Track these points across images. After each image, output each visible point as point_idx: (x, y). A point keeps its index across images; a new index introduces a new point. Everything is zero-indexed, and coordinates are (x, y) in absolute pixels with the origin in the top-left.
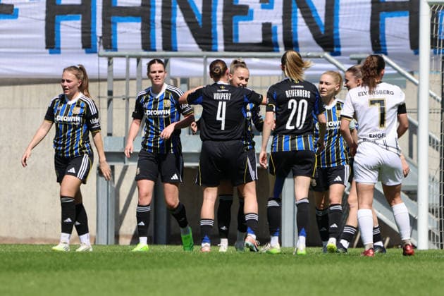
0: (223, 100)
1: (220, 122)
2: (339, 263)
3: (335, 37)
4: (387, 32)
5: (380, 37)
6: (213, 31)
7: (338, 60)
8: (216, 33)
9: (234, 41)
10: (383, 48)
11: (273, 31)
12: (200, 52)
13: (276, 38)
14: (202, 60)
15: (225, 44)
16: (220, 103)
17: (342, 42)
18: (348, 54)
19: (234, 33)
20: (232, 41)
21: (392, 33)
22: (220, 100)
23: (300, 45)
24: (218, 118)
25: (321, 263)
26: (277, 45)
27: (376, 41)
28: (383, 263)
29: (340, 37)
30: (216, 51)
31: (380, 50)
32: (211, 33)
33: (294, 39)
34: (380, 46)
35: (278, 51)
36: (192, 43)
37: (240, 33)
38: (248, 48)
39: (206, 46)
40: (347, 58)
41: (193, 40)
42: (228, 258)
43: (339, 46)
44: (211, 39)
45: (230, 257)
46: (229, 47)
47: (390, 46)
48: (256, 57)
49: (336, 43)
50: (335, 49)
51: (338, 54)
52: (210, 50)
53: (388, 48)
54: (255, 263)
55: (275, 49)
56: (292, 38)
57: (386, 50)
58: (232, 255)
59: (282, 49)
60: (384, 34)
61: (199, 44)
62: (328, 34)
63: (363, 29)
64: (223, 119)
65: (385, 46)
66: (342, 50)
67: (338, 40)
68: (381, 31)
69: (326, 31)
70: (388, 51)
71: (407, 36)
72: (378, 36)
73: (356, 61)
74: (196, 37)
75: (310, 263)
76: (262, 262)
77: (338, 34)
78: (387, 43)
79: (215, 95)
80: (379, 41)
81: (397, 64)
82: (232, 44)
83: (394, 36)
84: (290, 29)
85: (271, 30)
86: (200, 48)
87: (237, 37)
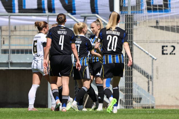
0: (62, 35)
1: (61, 45)
2: (76, 116)
3: (73, 6)
4: (98, 3)
5: (95, 6)
6: (13, 3)
7: (75, 17)
8: (14, 4)
9: (23, 8)
10: (96, 11)
11: (42, 3)
12: (7, 13)
13: (44, 6)
14: (8, 17)
15: (19, 9)
16: (61, 36)
17: (76, 8)
18: (79, 14)
19: (23, 4)
20: (22, 8)
21: (101, 3)
22: (61, 35)
23: (56, 9)
24: (60, 44)
25: (68, 116)
26: (44, 10)
27: (93, 8)
28: (98, 116)
29: (76, 5)
30: (15, 13)
31: (95, 12)
32: (11, 4)
33: (53, 7)
34: (95, 10)
35: (45, 13)
36: (2, 9)
37: (26, 4)
38: (30, 11)
39: (10, 10)
40: (79, 16)
41: (3, 7)
42: (22, 114)
43: (75, 10)
44: (12, 6)
46: (21, 11)
47: (100, 10)
48: (34, 16)
49: (73, 8)
50: (73, 12)
51: (75, 14)
52: (11, 12)
53: (99, 11)
54: (35, 116)
55: (43, 11)
56: (52, 6)
57: (98, 12)
58: (24, 112)
59: (47, 11)
60: (97, 4)
61: (6, 9)
62: (69, 4)
63: (87, 2)
64: (62, 44)
65: (97, 10)
66: (77, 12)
67: (75, 7)
68: (95, 3)
69: (68, 3)
70: (99, 13)
71: (108, 5)
72: (94, 5)
73: (84, 18)
74: (4, 6)
75: (62, 116)
76: (38, 116)
77: (74, 4)
78: (99, 8)
79: (58, 32)
80: (94, 8)
81: (104, 19)
82: (23, 9)
83: (101, 5)
84: (51, 2)
86: (7, 11)
87: (25, 6)
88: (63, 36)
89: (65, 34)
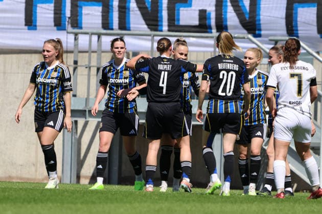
0: (165, 71)
1: (162, 88)
2: (256, 203)
3: (257, 23)
4: (299, 19)
5: (294, 24)
6: (159, 15)
7: (259, 41)
8: (162, 17)
9: (176, 23)
10: (295, 32)
11: (207, 17)
12: (148, 31)
13: (210, 22)
14: (150, 38)
15: (169, 26)
16: (163, 73)
17: (263, 27)
18: (267, 36)
19: (176, 18)
20: (174, 23)
21: (303, 20)
22: (163, 71)
23: (229, 27)
24: (161, 85)
25: (241, 202)
26: (210, 28)
27: (290, 26)
28: (292, 204)
29: (261, 22)
30: (161, 31)
31: (293, 33)
32: (157, 17)
33: (224, 23)
34: (293, 30)
35: (211, 32)
36: (142, 24)
37: (181, 17)
38: (187, 29)
39: (153, 27)
40: (266, 39)
41: (143, 22)
42: (167, 197)
43: (260, 30)
44: (157, 21)
45: (169, 196)
46: (172, 28)
47: (301, 30)
48: (193, 37)
49: (257, 28)
50: (257, 32)
51: (259, 36)
52: (156, 30)
53: (299, 32)
54: (188, 201)
55: (209, 30)
56: (222, 22)
57: (298, 34)
58: (170, 194)
59: (214, 31)
60: (296, 21)
61: (148, 25)
62: (251, 20)
63: (280, 16)
65: (297, 30)
66: (263, 32)
67: (260, 24)
68: (294, 19)
69: (250, 18)
70: (299, 35)
71: (315, 24)
72: (292, 23)
73: (274, 42)
74: (145, 20)
75: (232, 203)
76: (194, 201)
77: (259, 20)
78: (299, 28)
79: (159, 66)
80: (292, 27)
81: (307, 45)
82: (174, 26)
83: (304, 23)
84: (222, 15)
85: (206, 16)
86: (149, 28)
87: (179, 20)
88: (166, 73)
89: (168, 69)
